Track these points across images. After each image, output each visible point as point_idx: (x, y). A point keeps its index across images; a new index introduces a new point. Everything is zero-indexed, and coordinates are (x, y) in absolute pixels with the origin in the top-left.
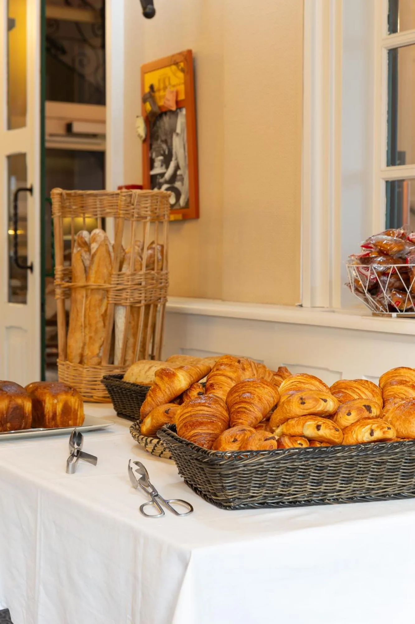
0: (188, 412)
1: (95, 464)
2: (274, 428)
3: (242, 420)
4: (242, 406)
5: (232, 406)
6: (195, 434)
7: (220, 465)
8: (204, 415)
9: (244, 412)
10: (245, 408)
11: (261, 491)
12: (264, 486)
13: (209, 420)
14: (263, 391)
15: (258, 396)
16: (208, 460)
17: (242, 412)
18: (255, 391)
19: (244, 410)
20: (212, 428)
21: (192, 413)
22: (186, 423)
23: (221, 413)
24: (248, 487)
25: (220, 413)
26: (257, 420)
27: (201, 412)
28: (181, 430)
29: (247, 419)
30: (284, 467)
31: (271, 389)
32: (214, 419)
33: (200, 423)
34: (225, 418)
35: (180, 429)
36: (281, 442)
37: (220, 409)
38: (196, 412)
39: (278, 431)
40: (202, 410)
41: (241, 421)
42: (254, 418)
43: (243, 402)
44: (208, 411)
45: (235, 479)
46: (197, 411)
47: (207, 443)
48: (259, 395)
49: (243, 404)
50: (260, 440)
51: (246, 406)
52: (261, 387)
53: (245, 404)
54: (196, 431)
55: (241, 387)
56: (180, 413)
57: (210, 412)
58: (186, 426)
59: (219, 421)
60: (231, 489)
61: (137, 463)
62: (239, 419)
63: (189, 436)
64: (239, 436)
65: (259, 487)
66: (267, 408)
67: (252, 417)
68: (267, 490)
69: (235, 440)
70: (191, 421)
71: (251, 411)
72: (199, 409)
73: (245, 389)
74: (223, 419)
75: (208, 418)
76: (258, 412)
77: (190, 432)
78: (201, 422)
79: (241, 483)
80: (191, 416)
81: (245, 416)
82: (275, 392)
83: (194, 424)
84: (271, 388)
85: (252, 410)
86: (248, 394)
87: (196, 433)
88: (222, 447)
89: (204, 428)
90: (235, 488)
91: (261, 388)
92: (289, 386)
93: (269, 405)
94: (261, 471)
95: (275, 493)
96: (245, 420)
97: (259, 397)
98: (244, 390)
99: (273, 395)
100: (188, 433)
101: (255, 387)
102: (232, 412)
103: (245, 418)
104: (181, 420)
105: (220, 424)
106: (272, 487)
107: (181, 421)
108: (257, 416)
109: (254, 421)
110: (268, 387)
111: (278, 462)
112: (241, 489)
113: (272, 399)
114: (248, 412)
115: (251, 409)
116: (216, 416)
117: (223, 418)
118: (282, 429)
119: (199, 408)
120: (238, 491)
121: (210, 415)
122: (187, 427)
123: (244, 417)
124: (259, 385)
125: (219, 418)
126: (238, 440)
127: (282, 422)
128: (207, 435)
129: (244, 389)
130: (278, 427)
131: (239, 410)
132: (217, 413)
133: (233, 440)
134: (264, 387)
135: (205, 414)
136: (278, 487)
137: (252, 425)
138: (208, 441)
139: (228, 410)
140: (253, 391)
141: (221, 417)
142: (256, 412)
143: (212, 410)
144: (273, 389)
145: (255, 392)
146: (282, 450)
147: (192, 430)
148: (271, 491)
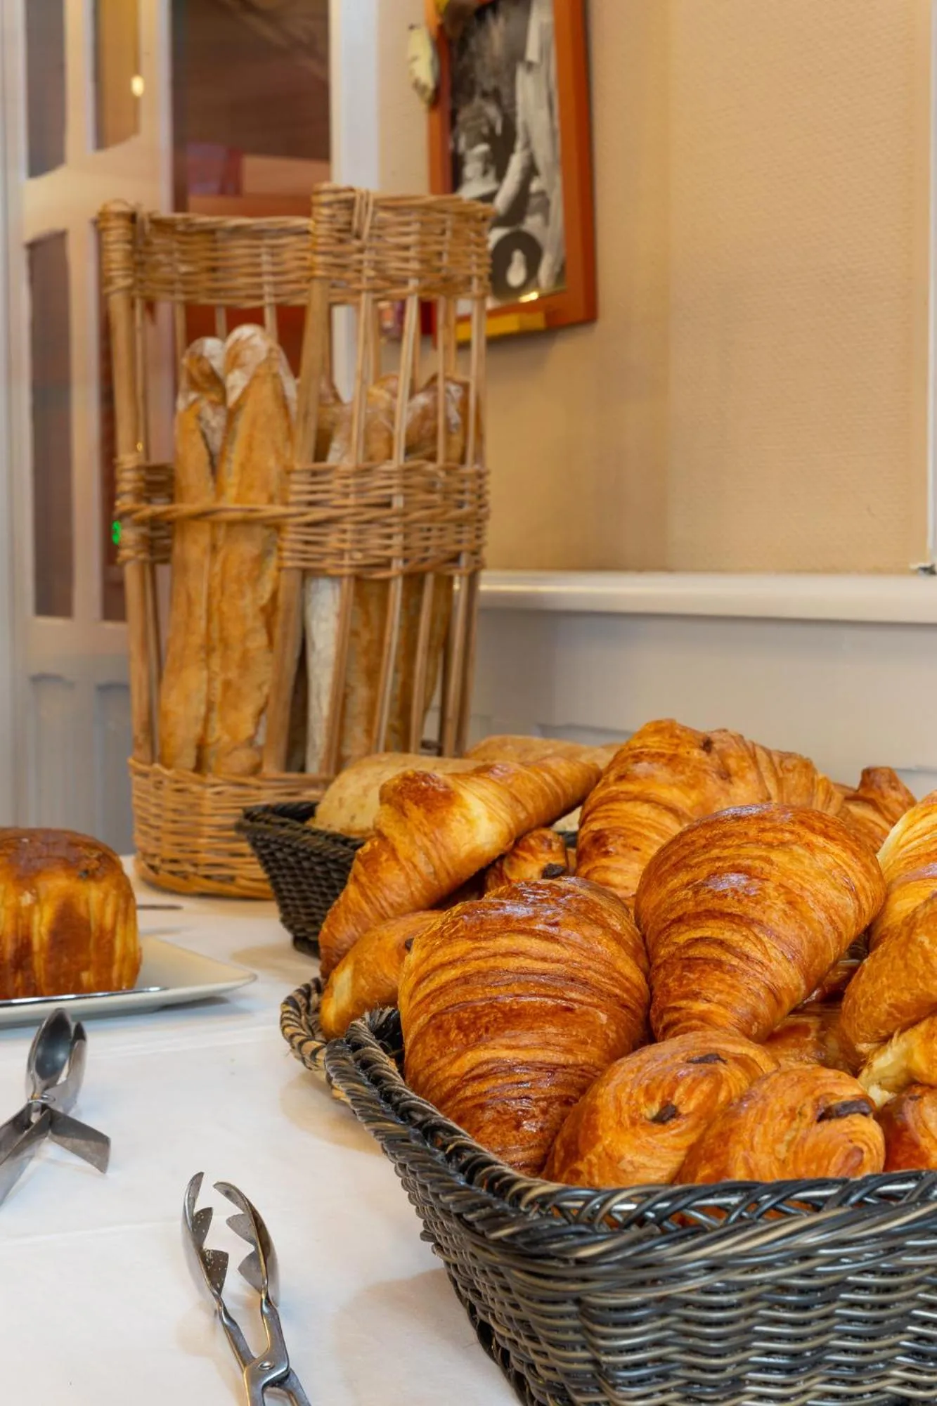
0: (452, 963)
1: (102, 1166)
2: (863, 1047)
3: (709, 1001)
4: (707, 933)
5: (661, 932)
6: (485, 1068)
7: (580, 1262)
8: (530, 978)
9: (719, 964)
10: (721, 943)
11: (801, 1387)
12: (816, 1364)
13: (550, 1002)
14: (807, 862)
15: (781, 885)
16: (512, 1236)
17: (706, 961)
18: (769, 861)
19: (715, 952)
20: (563, 1040)
21: (470, 968)
22: (441, 1013)
23: (609, 964)
24: (730, 1371)
25: (603, 969)
26: (779, 1002)
27: (513, 963)
28: (419, 1047)
29: (729, 999)
30: (923, 1267)
31: (844, 855)
32: (573, 995)
33: (504, 1013)
34: (627, 990)
35: (414, 1043)
36: (905, 1128)
37: (606, 948)
38: (492, 962)
39: (886, 1061)
40: (516, 954)
41: (700, 1006)
42: (763, 994)
43: (712, 914)
44: (544, 959)
45: (662, 1329)
46: (494, 955)
47: (536, 1111)
48: (789, 883)
49: (711, 923)
50: (794, 1114)
51: (726, 935)
52: (794, 843)
53: (721, 923)
54: (484, 1054)
55: (704, 847)
56: (418, 966)
57: (558, 961)
58: (440, 1027)
59: (597, 1007)
60: (640, 1381)
61: (230, 1192)
62: (695, 996)
63: (455, 1077)
64: (690, 1092)
65: (789, 1371)
66: (827, 942)
67: (756, 986)
68: (831, 1381)
69: (667, 1115)
70: (464, 1006)
71: (748, 957)
72: (503, 950)
73: (726, 853)
74: (616, 996)
75: (543, 991)
76: (785, 964)
77: (459, 1056)
78: (511, 1010)
79: (692, 1351)
80: (465, 980)
81: (721, 981)
82: (864, 865)
83: (478, 1017)
84: (845, 848)
85: (756, 953)
86: (734, 878)
87: (487, 1062)
88: (599, 1148)
89: (526, 1039)
90: (665, 1376)
91: (798, 850)
92: (927, 837)
93: (836, 929)
94: (802, 1291)
95: (873, 1392)
96: (719, 1003)
97: (788, 891)
98: (718, 859)
99: (854, 879)
100: (451, 1063)
101: (770, 846)
102: (659, 961)
103: (721, 992)
104: (419, 997)
105: (603, 1018)
106: (860, 1368)
107: (420, 1002)
108: (780, 983)
109: (763, 1009)
110: (834, 848)
111: (893, 1244)
112: (691, 1382)
113: (849, 900)
114: (735, 962)
115: (748, 947)
116: (585, 983)
117: (617, 991)
118: (908, 1055)
119: (505, 943)
120: (677, 1389)
121: (556, 977)
122: (447, 1034)
123: (717, 985)
124: (787, 836)
125: (598, 991)
126: (683, 1110)
127: (907, 1019)
128: (540, 1074)
129: (715, 852)
130: (886, 1040)
131: (693, 952)
132: (589, 968)
133: (655, 1109)
134: (809, 846)
135: (534, 974)
136: (890, 1363)
137: (754, 1030)
138: (543, 1104)
139: (645, 951)
140: (758, 864)
141: (608, 986)
142: (774, 966)
143: (566, 953)
144: (854, 853)
145: (767, 867)
146: (916, 1177)
147: (468, 1047)
148: (854, 1383)
